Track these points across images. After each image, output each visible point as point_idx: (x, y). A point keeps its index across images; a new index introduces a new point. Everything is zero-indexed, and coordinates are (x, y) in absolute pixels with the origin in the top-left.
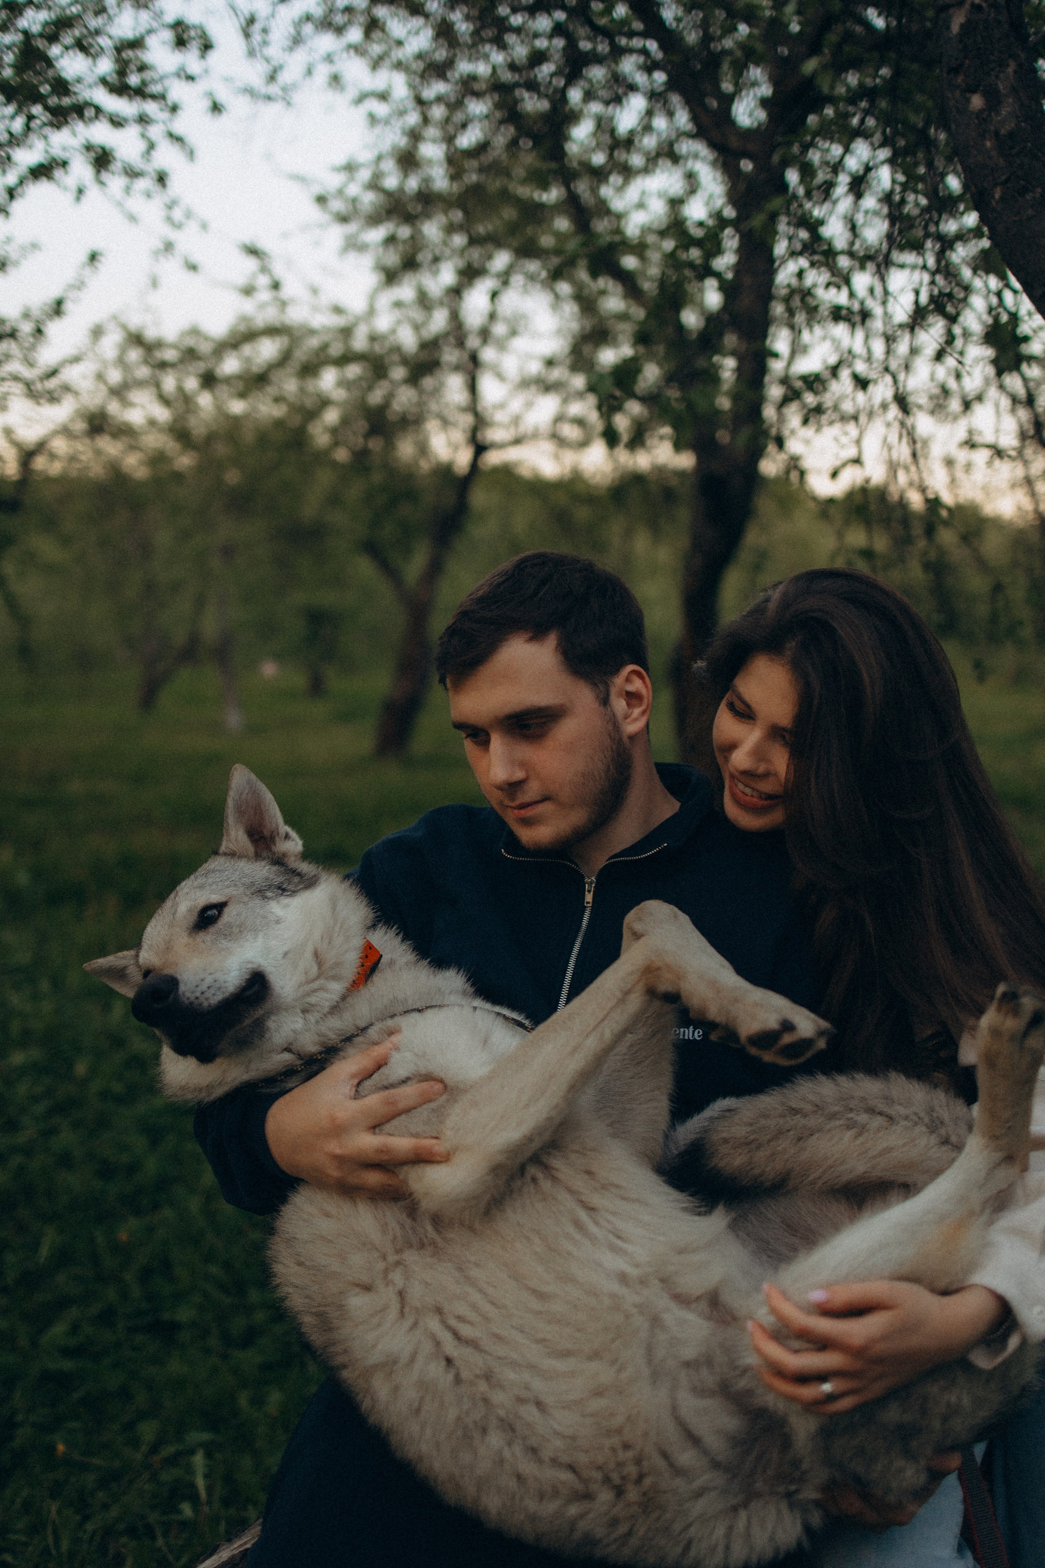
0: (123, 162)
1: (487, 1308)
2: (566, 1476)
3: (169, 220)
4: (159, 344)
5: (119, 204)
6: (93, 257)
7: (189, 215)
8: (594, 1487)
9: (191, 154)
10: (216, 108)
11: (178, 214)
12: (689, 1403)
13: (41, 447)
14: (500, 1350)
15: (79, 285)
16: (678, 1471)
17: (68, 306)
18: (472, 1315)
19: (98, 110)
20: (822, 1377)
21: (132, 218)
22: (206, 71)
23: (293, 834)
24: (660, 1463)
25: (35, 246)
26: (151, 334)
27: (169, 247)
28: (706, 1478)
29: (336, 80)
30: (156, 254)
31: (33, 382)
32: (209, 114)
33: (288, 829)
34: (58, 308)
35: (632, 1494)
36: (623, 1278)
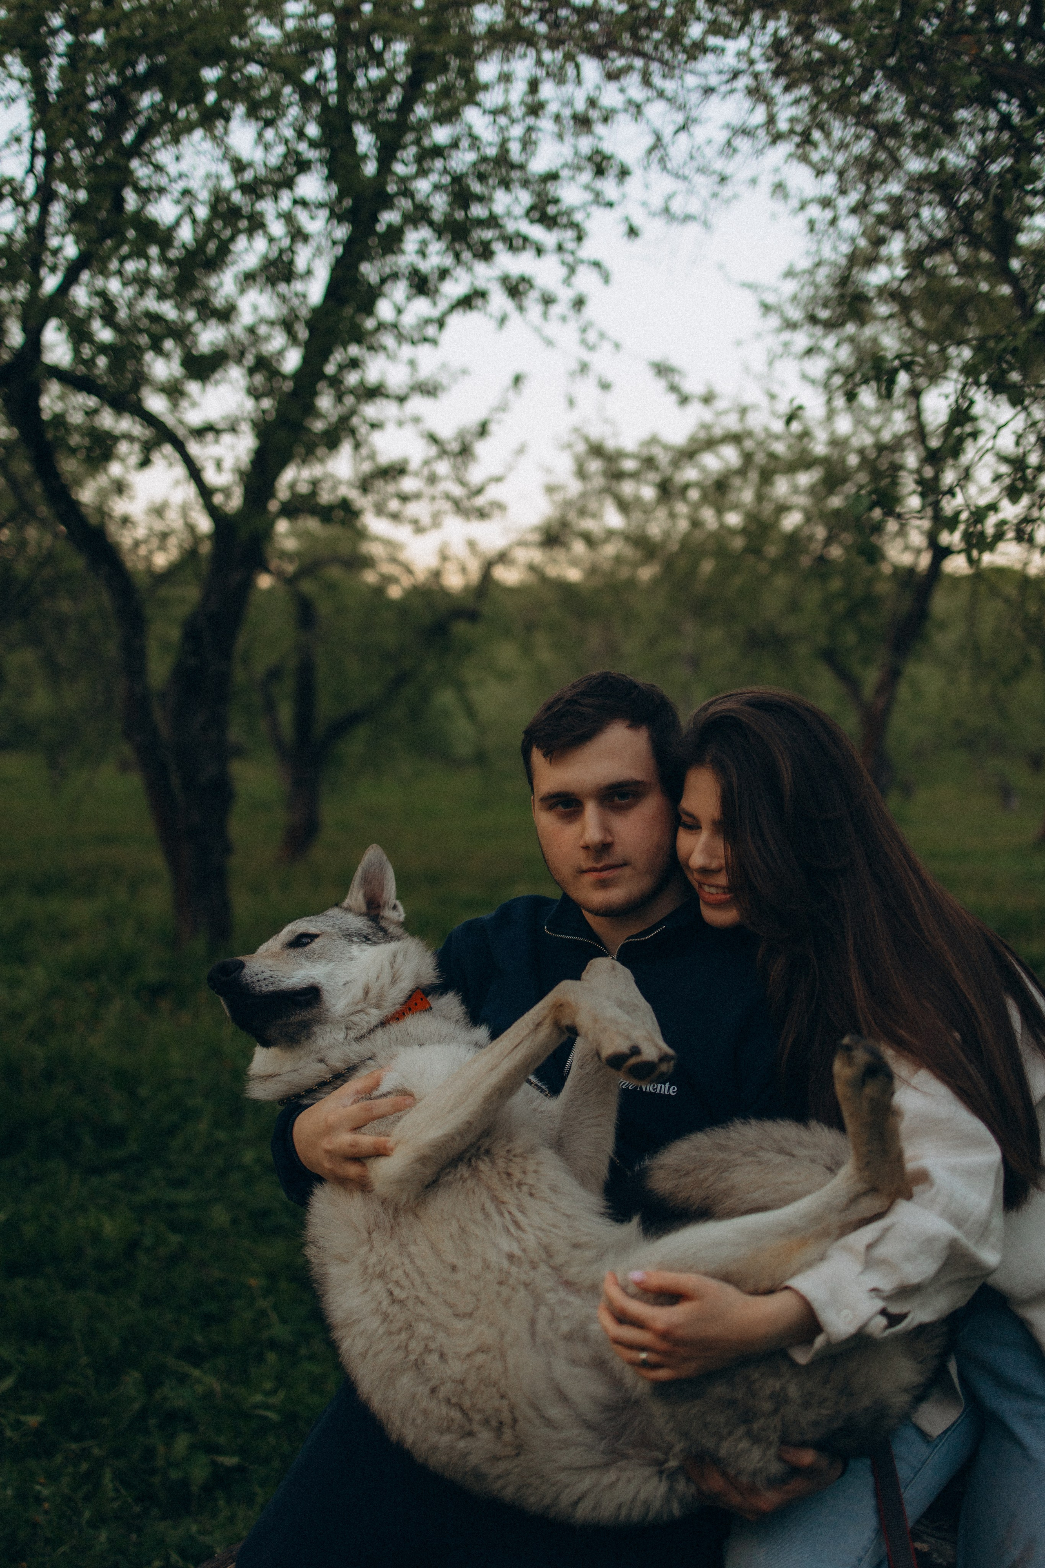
0: (541, 290)
1: (415, 1276)
2: (456, 1414)
3: (584, 342)
4: (620, 454)
5: (537, 330)
6: (517, 380)
7: (602, 335)
8: (476, 1427)
9: (606, 278)
10: (633, 232)
11: (592, 336)
12: (561, 1369)
13: (503, 557)
14: (421, 1310)
15: (503, 408)
16: (549, 1422)
17: (493, 428)
18: (405, 1282)
19: (525, 239)
20: (642, 1348)
21: (549, 343)
22: (624, 196)
23: (401, 908)
24: (530, 1413)
25: (464, 372)
26: (611, 444)
27: (584, 368)
28: (573, 1432)
29: (780, 189)
30: (572, 374)
31: (461, 500)
32: (626, 238)
33: (398, 902)
34: (483, 430)
35: (508, 1435)
36: (511, 1257)
